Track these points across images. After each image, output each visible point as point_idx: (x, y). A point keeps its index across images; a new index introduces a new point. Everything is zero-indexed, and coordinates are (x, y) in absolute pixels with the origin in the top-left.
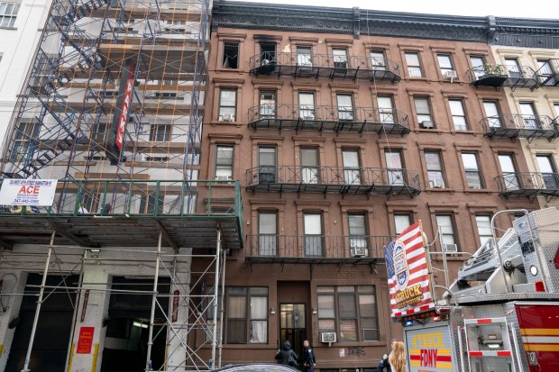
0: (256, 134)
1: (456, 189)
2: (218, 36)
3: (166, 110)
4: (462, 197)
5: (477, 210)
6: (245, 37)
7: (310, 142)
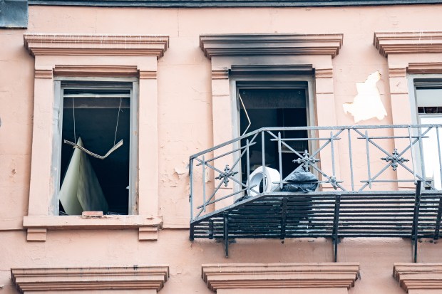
2: (29, 53)
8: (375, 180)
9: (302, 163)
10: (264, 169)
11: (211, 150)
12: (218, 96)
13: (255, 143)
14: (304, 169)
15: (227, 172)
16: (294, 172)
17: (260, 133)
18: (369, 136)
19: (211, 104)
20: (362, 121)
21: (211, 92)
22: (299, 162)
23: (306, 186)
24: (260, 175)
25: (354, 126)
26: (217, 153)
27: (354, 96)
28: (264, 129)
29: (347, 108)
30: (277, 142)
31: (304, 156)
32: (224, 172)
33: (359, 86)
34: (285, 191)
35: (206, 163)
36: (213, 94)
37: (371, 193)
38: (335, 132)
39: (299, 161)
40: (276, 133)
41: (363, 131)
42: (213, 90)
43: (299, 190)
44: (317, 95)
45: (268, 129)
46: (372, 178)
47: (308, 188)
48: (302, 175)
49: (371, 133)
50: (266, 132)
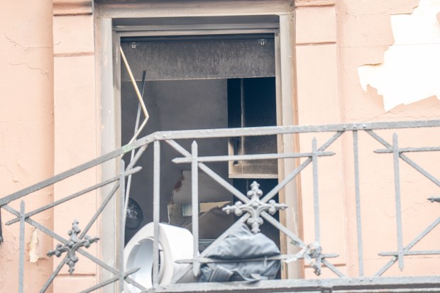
8: (414, 249)
9: (244, 213)
10: (158, 231)
11: (48, 183)
12: (66, 55)
13: (138, 168)
14: (250, 227)
15: (76, 238)
16: (225, 235)
17: (150, 146)
18: (401, 145)
19: (50, 75)
20: (401, 107)
21: (51, 47)
22: (238, 212)
23: (251, 267)
24: (148, 243)
25: (367, 123)
26: (61, 190)
27: (386, 47)
28: (158, 135)
29: (367, 76)
30: (188, 166)
31: (250, 198)
32: (67, 238)
33: (398, 23)
34: (204, 280)
35: (27, 218)
36: (57, 50)
37: (401, 282)
38: (323, 138)
39: (237, 208)
40: (186, 143)
41: (386, 135)
42: (55, 42)
43: (235, 278)
44: (298, 48)
45: (169, 136)
46: (405, 244)
47: (258, 272)
48: (243, 243)
49: (407, 138)
50: (163, 143)
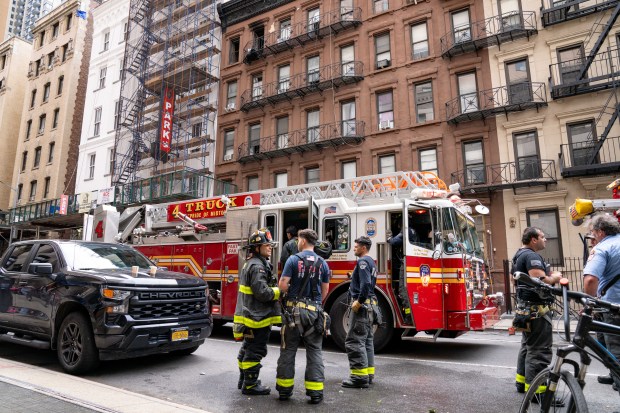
0: (249, 115)
1: (402, 127)
2: (226, 37)
3: (199, 113)
4: (407, 134)
5: (419, 145)
6: (243, 29)
7: (282, 112)
